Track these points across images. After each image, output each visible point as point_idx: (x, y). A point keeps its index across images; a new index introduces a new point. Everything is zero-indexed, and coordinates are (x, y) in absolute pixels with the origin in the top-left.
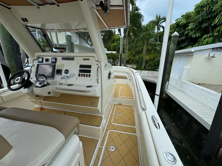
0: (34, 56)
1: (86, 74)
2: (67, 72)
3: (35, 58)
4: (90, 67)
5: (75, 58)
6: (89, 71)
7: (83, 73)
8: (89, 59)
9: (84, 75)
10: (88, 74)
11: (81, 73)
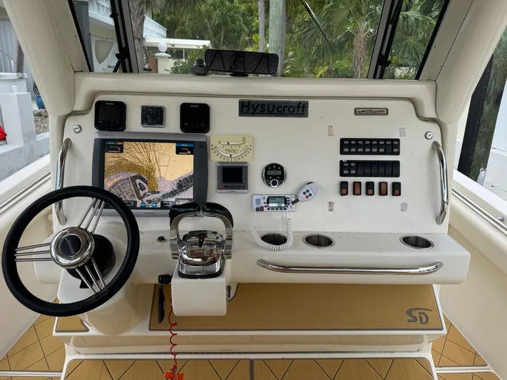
0: (71, 92)
1: (376, 180)
2: (275, 174)
3: (79, 105)
4: (392, 146)
5: (311, 103)
6: (393, 169)
7: (363, 180)
8: (384, 112)
9: (370, 186)
10: (390, 180)
11: (350, 180)
